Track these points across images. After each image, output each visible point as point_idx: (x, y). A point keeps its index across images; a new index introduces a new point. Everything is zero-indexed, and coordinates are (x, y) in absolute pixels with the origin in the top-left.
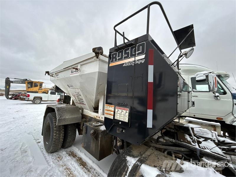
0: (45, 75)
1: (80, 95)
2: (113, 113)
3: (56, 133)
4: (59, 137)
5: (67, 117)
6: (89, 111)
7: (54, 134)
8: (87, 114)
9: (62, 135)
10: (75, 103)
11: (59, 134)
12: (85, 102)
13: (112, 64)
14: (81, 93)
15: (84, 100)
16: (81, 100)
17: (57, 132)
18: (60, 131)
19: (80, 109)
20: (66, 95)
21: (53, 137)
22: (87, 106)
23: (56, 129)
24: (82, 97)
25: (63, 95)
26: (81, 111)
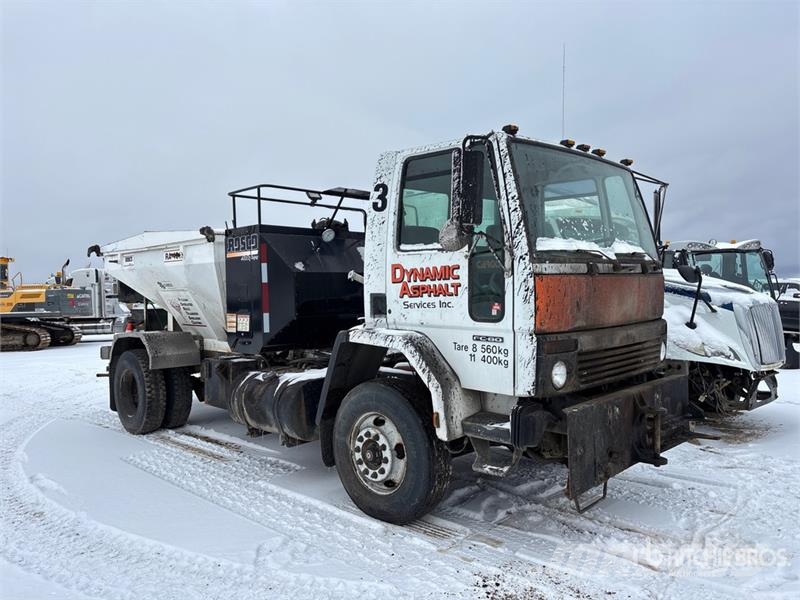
0: (89, 256)
1: (191, 305)
2: (235, 324)
3: (149, 387)
4: (158, 395)
5: (169, 354)
6: (216, 341)
7: (147, 390)
8: (212, 349)
9: (161, 391)
10: (182, 327)
11: (157, 390)
12: (204, 320)
13: (230, 255)
14: (191, 300)
15: (201, 315)
16: (195, 316)
17: (153, 386)
18: (156, 384)
19: (195, 338)
20: (150, 307)
21: (145, 396)
22: (210, 329)
23: (148, 379)
24: (196, 308)
25: (142, 310)
26: (197, 342)
